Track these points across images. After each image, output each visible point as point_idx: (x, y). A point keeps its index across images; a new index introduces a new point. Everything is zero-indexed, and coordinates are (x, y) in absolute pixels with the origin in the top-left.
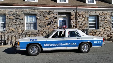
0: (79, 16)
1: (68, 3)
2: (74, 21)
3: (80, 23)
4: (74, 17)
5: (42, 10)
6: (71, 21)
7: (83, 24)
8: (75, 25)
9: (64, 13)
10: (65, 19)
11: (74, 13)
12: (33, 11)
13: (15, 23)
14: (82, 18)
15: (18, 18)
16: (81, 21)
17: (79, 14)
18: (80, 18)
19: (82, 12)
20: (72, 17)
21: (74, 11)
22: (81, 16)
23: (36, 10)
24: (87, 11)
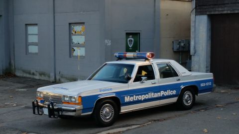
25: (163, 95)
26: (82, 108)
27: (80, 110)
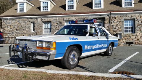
0: (113, 20)
1: (103, 8)
2: (108, 25)
3: (114, 27)
4: (108, 21)
5: (78, 17)
6: (105, 25)
7: (117, 28)
8: (109, 29)
9: (98, 18)
10: (100, 24)
11: (108, 18)
12: (71, 18)
13: (58, 29)
14: (116, 22)
15: (60, 24)
16: (115, 25)
17: (114, 18)
18: (114, 22)
19: (116, 16)
20: (106, 22)
21: (108, 15)
22: (116, 20)
23: (74, 17)
24: (122, 16)
25: (102, 46)
26: (56, 53)
27: (55, 54)
